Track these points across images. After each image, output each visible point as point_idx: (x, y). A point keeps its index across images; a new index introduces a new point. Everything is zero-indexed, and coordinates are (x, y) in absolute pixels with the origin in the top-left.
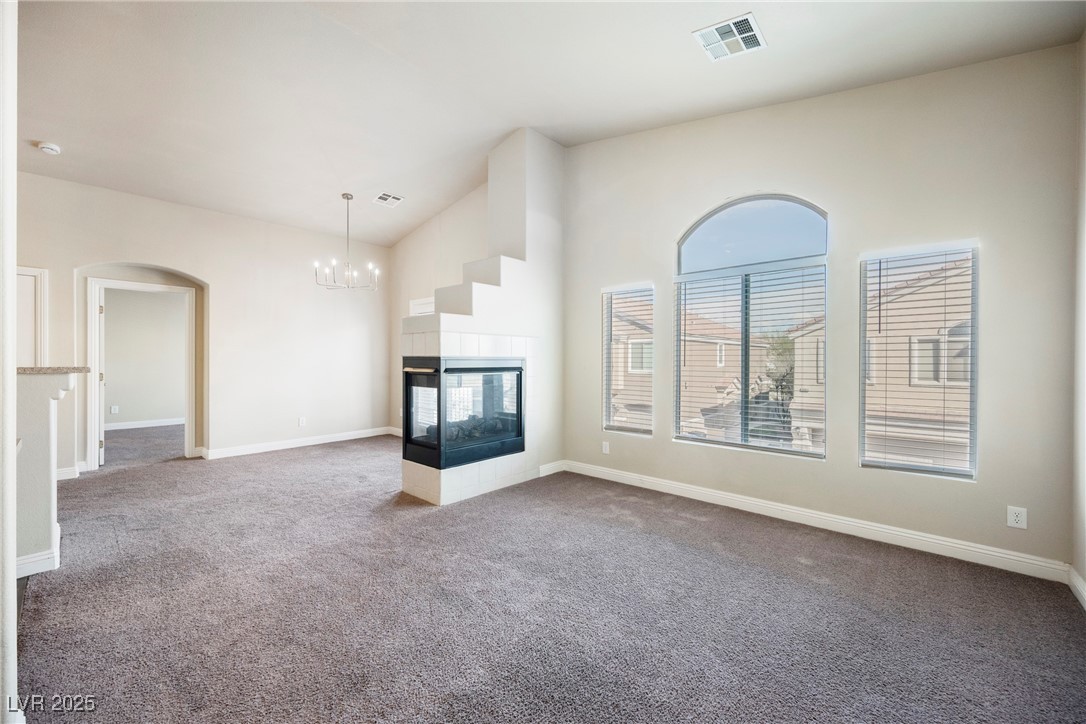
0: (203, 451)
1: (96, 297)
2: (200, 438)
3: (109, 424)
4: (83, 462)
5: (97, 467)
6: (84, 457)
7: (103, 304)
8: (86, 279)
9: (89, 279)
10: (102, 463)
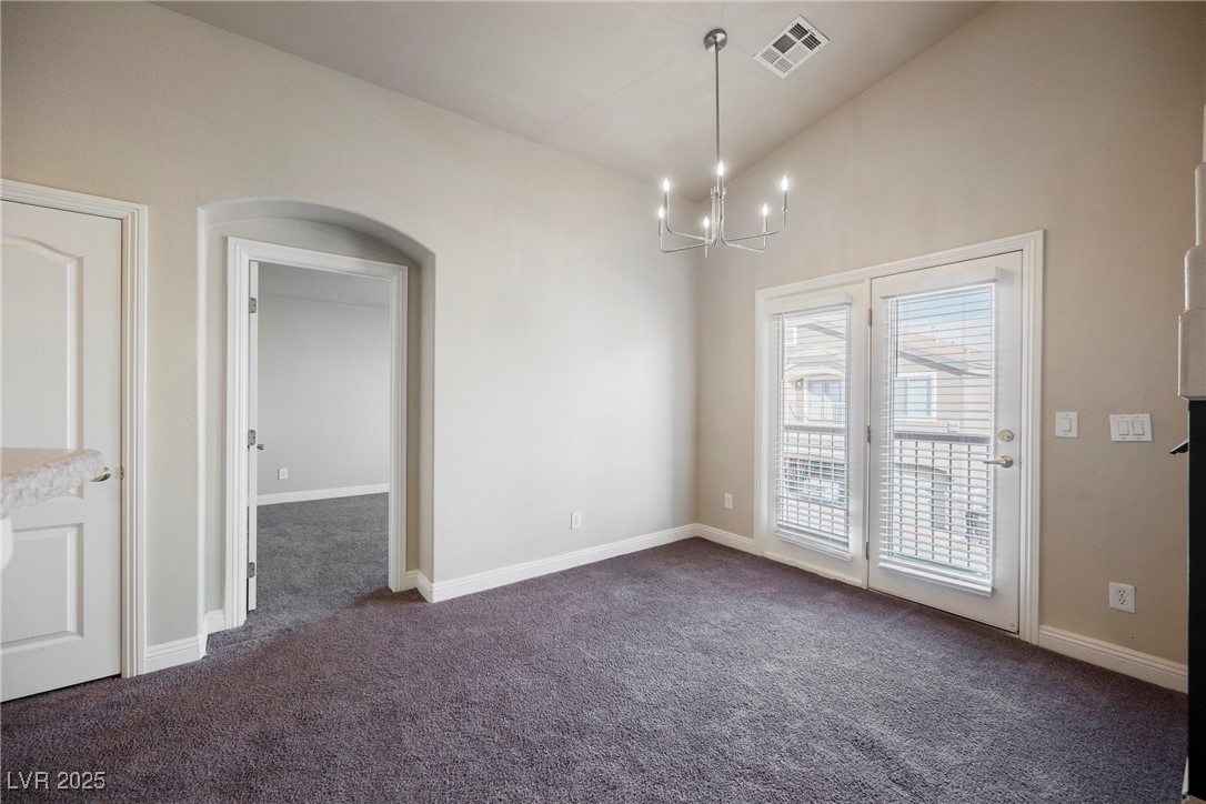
0: (422, 582)
1: (243, 284)
2: (416, 555)
3: (264, 496)
4: (219, 612)
5: (243, 617)
6: (220, 602)
7: (255, 295)
8: (225, 241)
9: (229, 238)
10: (253, 606)
